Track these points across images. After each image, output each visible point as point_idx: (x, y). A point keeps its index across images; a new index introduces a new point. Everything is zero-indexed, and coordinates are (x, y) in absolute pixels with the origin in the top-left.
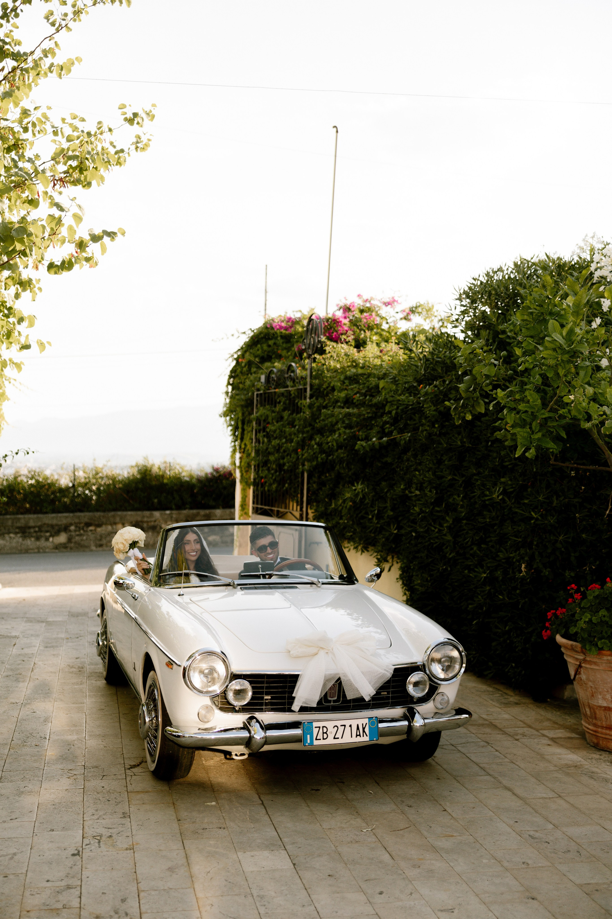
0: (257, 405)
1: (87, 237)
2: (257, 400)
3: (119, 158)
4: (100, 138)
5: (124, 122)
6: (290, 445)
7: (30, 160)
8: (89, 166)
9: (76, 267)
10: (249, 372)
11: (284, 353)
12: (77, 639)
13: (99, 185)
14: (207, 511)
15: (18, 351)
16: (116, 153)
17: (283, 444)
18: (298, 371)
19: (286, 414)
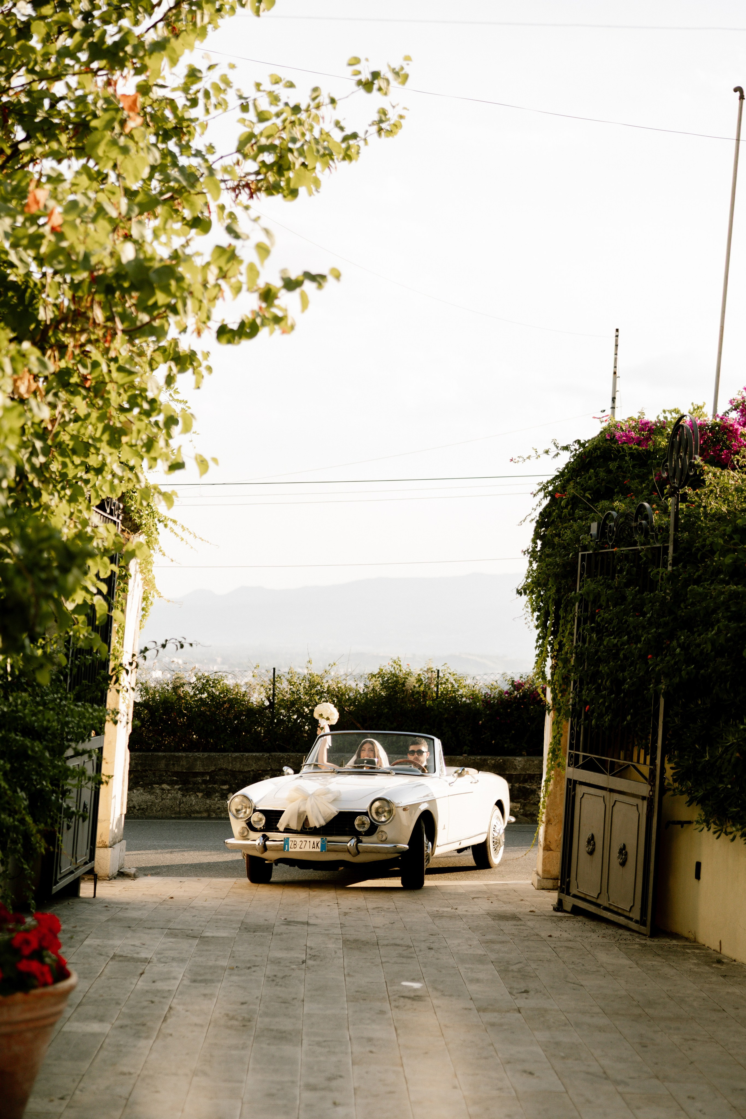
0: (581, 575)
1: (277, 283)
2: (582, 566)
3: (348, 148)
4: (317, 115)
5: (356, 88)
6: (634, 646)
7: (198, 153)
8: (294, 164)
9: (264, 332)
10: (572, 516)
11: (634, 484)
12: (248, 971)
13: (310, 194)
14: (500, 759)
15: (166, 473)
16: (345, 139)
17: (623, 644)
18: (655, 517)
19: (630, 592)
